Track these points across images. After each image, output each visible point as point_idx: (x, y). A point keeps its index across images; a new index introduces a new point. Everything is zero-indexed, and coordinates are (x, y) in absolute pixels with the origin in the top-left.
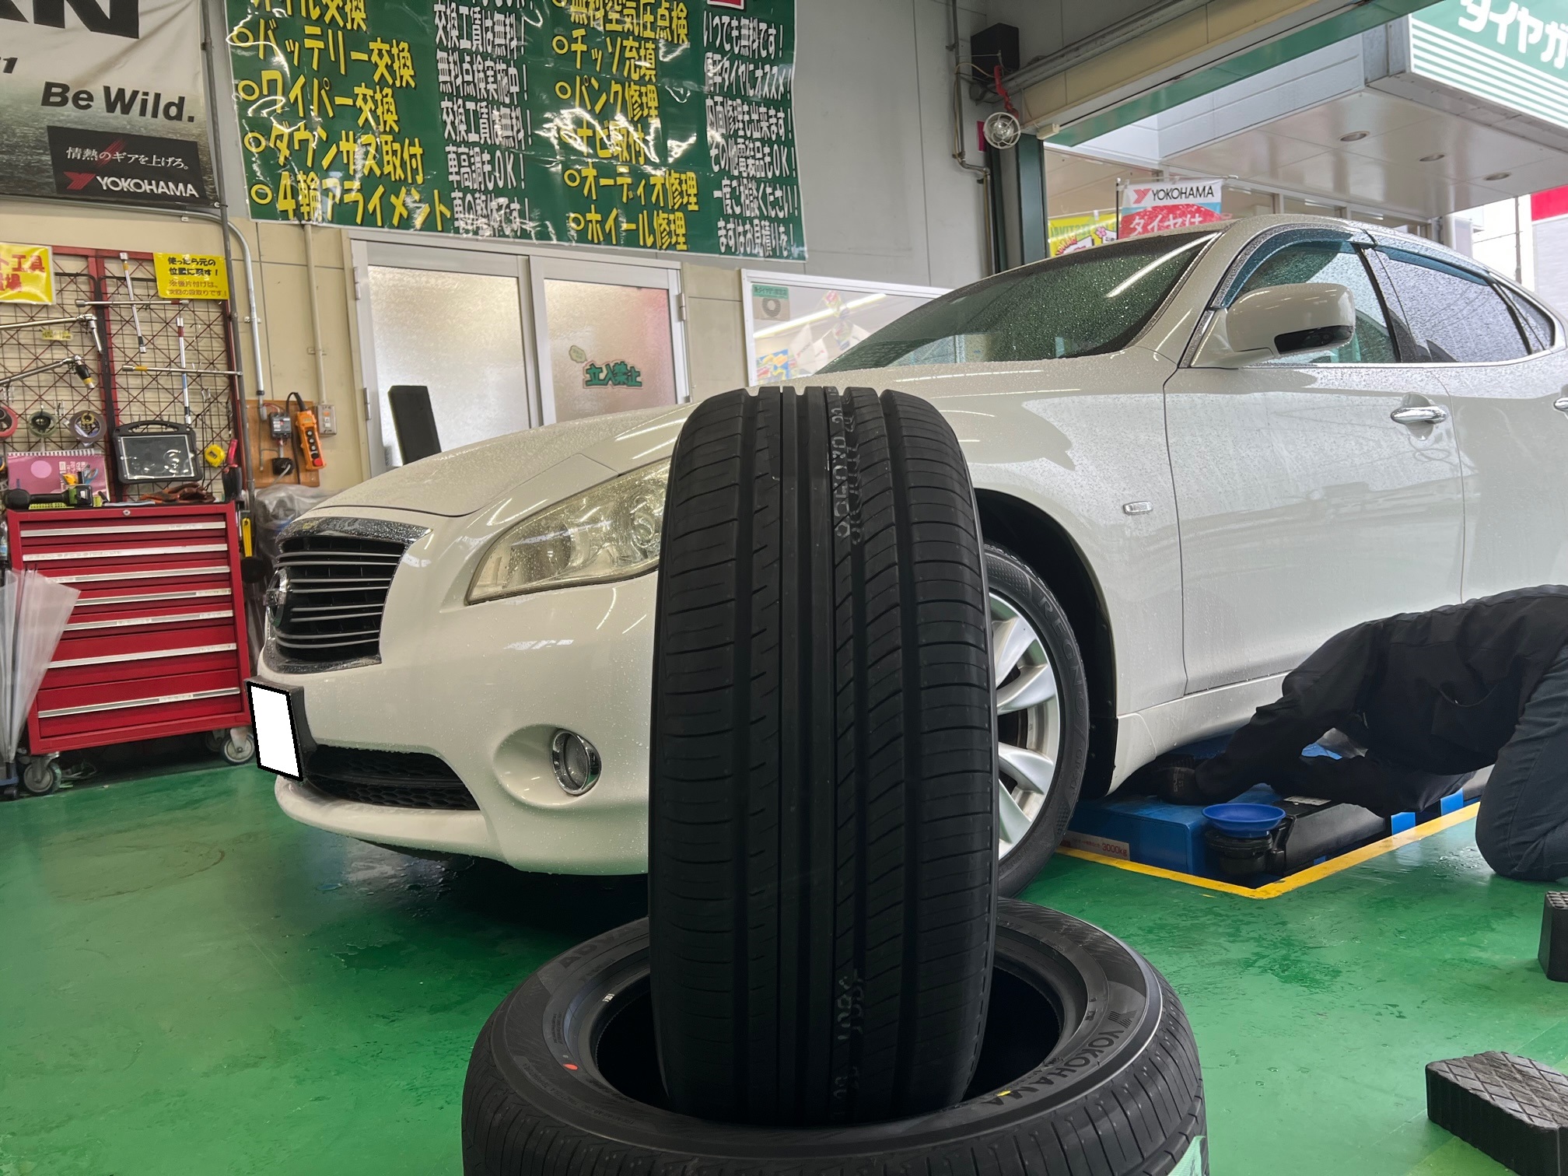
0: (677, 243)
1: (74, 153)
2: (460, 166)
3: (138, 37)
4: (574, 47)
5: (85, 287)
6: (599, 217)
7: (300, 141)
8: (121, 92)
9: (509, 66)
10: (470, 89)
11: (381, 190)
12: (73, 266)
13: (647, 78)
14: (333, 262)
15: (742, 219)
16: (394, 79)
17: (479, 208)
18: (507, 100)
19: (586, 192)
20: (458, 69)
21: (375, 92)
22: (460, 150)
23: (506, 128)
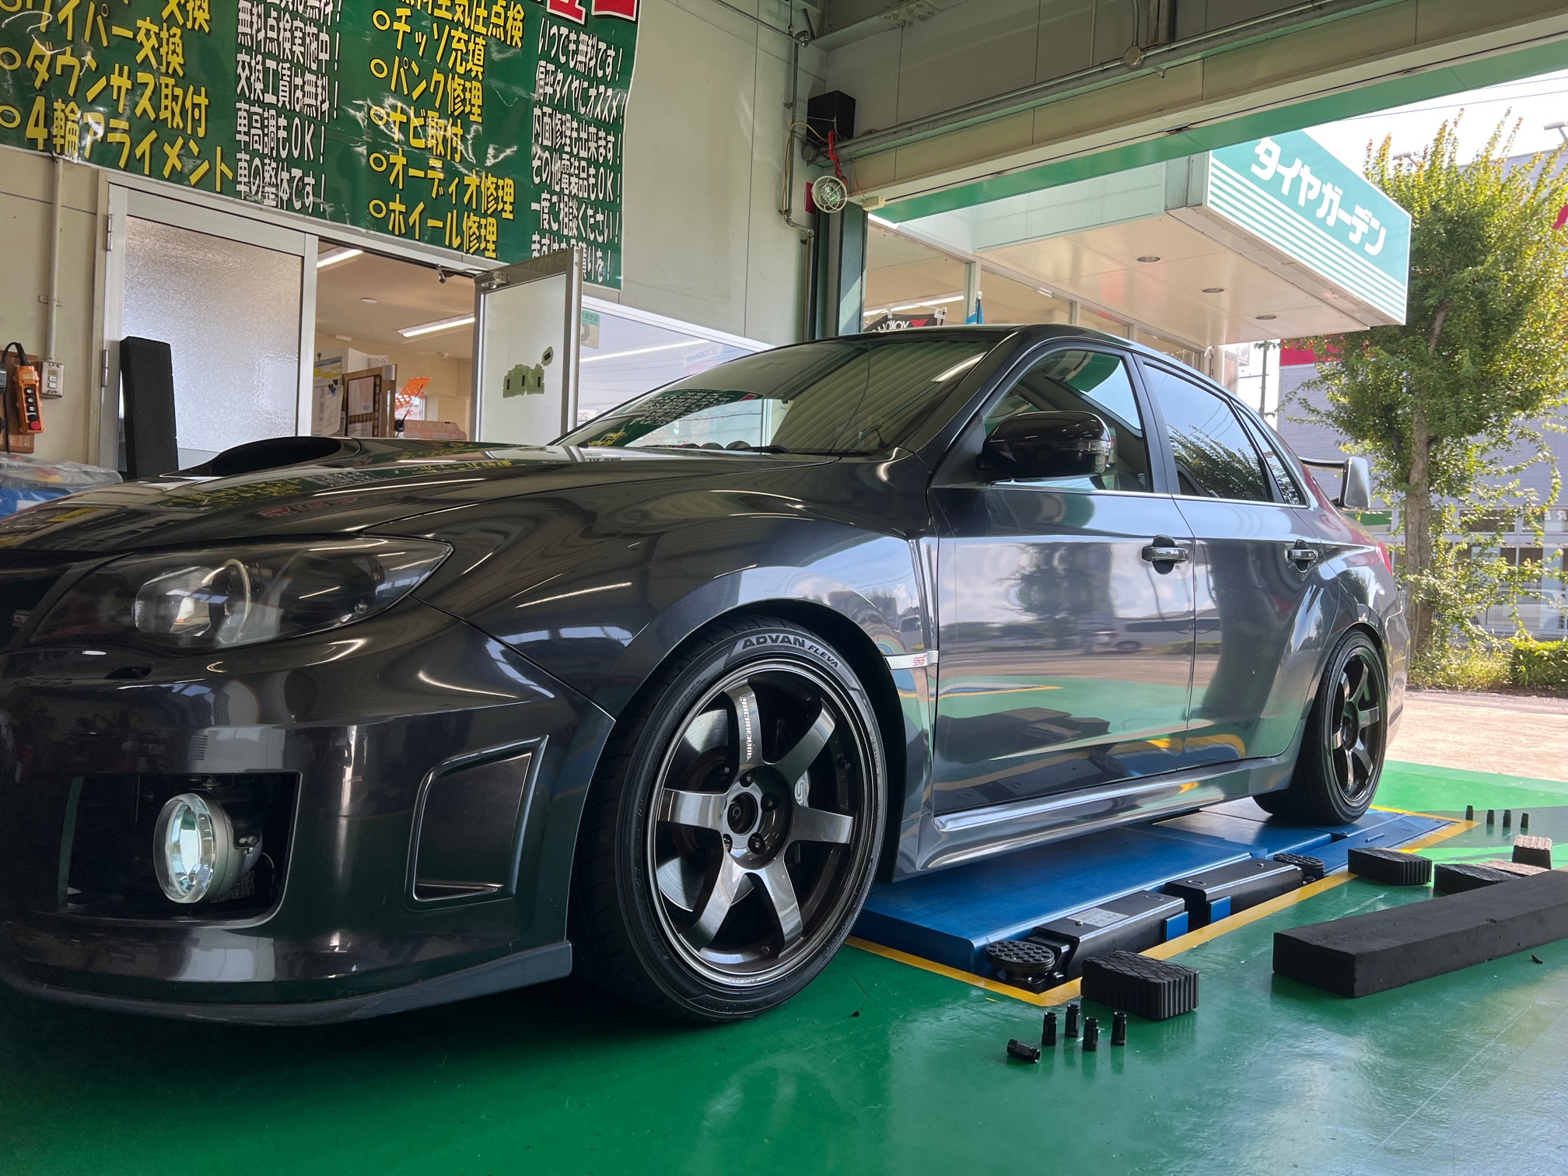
0: (485, 249)
2: (250, 126)
4: (396, 25)
6: (403, 208)
7: (63, 67)
9: (320, 31)
10: (273, 47)
11: (153, 135)
13: (473, 74)
14: (85, 205)
15: (558, 236)
16: (186, 20)
17: (267, 175)
18: (314, 67)
19: (392, 179)
20: (261, 23)
21: (161, 29)
22: (253, 109)
23: (309, 95)
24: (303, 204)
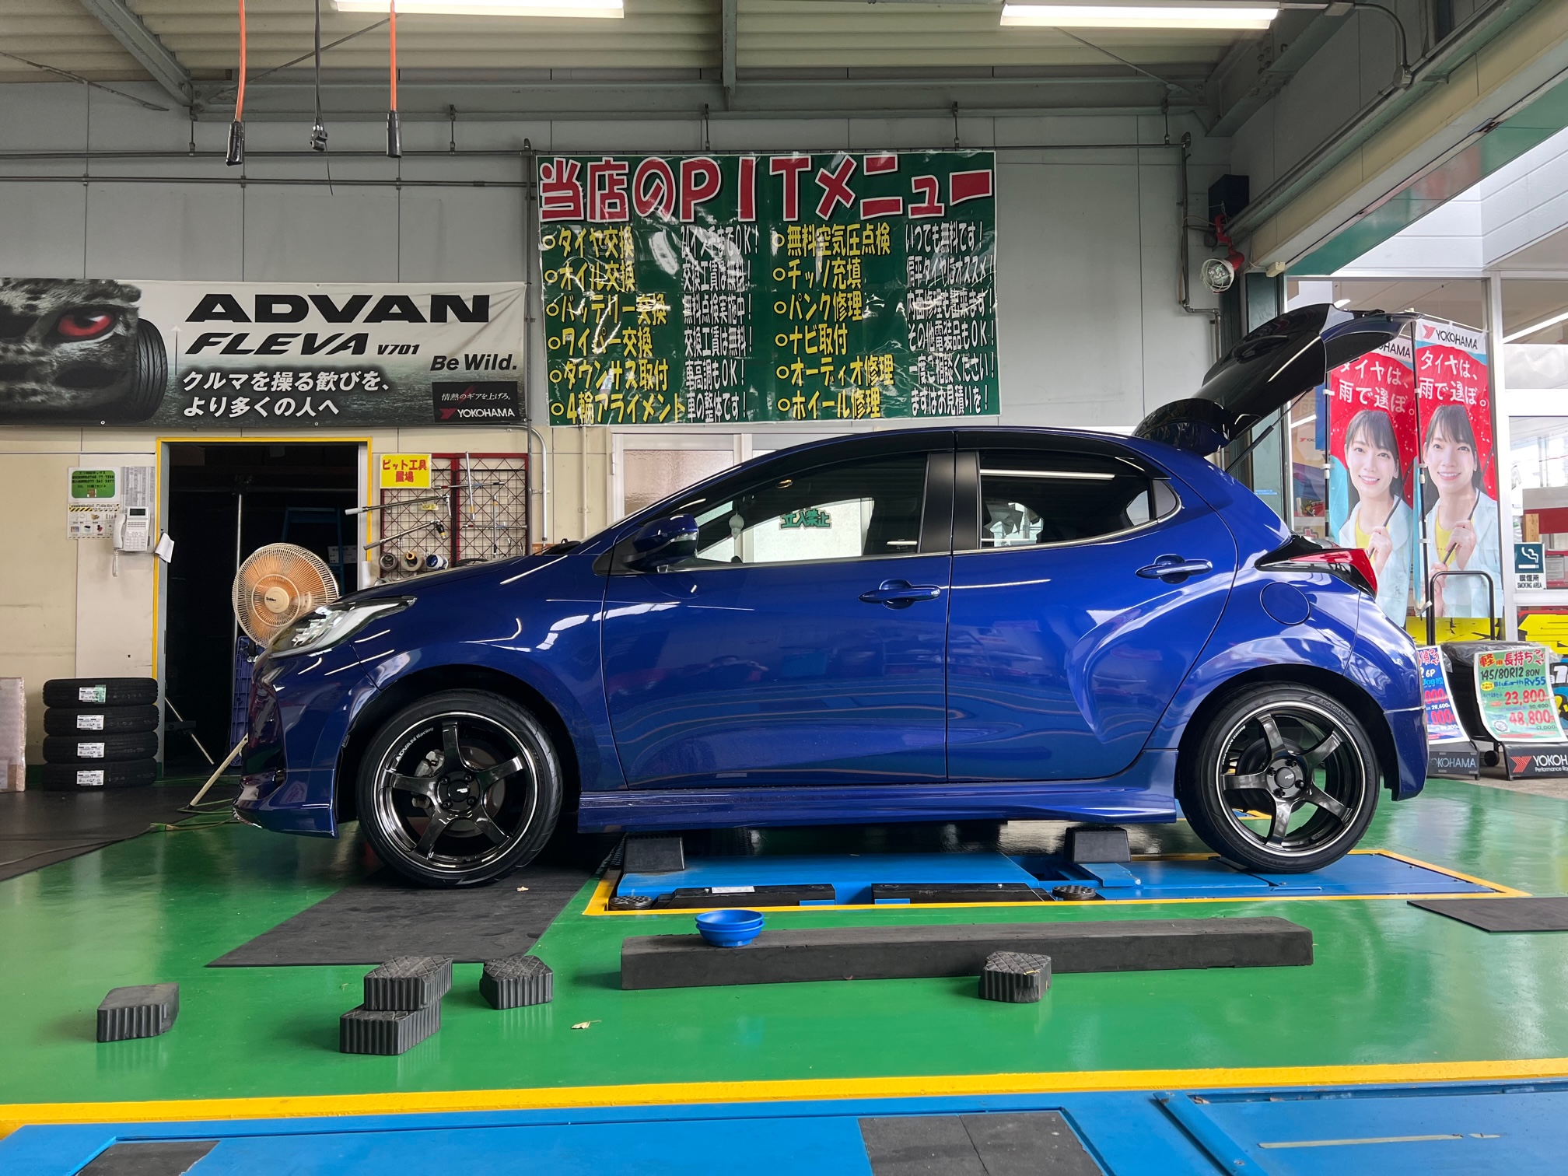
0: (871, 412)
1: (445, 397)
2: (695, 374)
3: (486, 320)
4: (790, 274)
5: (449, 477)
6: (803, 399)
7: (583, 372)
8: (475, 356)
9: (737, 296)
10: (707, 319)
11: (637, 397)
12: (444, 464)
13: (853, 286)
14: (599, 449)
15: (935, 386)
16: (652, 320)
17: (707, 403)
18: (735, 322)
19: (793, 382)
20: (698, 306)
21: (638, 331)
22: (696, 363)
23: (733, 342)
24: (732, 415)
